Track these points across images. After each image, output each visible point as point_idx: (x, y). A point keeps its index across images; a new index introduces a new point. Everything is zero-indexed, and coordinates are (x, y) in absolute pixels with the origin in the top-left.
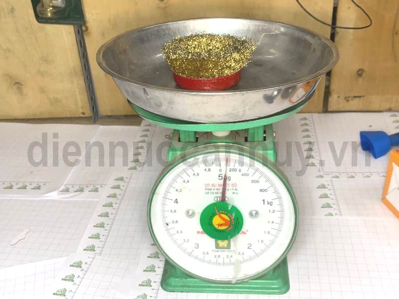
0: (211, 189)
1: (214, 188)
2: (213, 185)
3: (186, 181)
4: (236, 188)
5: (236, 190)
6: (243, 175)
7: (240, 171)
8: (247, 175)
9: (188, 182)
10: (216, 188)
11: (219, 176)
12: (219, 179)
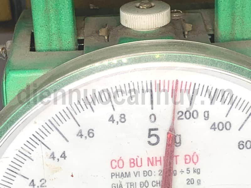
0: (128, 175)
1: (136, 169)
2: (133, 162)
3: (57, 155)
4: (197, 167)
5: (197, 171)
6: (214, 127)
7: (207, 118)
8: (225, 126)
9: (64, 156)
10: (141, 170)
11: (150, 136)
12: (149, 142)
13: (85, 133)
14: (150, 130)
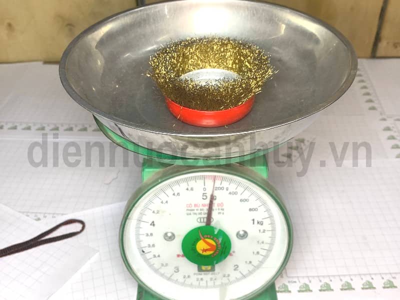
0: (193, 210)
3: (164, 202)
4: (222, 208)
7: (227, 190)
8: (235, 193)
9: (167, 202)
10: (199, 208)
12: (203, 199)
13: (176, 194)
14: (204, 194)
